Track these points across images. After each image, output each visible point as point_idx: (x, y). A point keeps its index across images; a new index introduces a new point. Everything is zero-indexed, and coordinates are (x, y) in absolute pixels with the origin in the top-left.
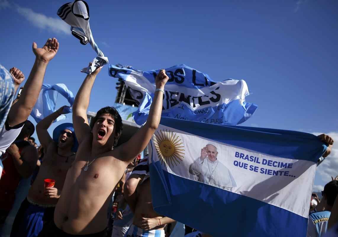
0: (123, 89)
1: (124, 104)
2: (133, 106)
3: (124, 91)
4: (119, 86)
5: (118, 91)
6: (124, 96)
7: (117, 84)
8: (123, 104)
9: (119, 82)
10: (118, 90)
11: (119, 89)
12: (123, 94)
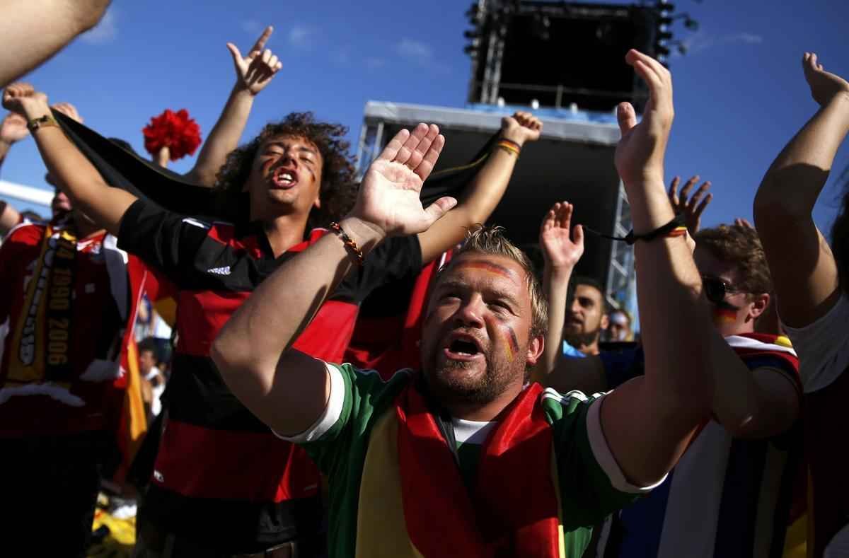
0: (491, 54)
1: (501, 102)
2: (535, 104)
3: (494, 61)
4: (476, 42)
5: (475, 63)
6: (497, 77)
7: (468, 35)
8: (496, 104)
9: (472, 28)
10: (473, 58)
11: (474, 54)
12: (493, 69)
